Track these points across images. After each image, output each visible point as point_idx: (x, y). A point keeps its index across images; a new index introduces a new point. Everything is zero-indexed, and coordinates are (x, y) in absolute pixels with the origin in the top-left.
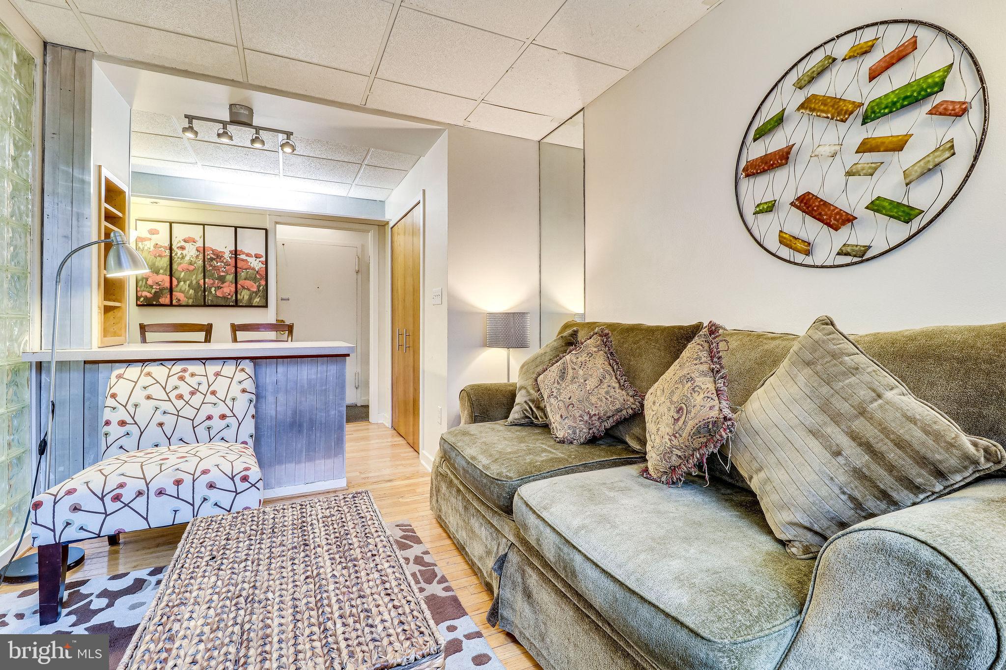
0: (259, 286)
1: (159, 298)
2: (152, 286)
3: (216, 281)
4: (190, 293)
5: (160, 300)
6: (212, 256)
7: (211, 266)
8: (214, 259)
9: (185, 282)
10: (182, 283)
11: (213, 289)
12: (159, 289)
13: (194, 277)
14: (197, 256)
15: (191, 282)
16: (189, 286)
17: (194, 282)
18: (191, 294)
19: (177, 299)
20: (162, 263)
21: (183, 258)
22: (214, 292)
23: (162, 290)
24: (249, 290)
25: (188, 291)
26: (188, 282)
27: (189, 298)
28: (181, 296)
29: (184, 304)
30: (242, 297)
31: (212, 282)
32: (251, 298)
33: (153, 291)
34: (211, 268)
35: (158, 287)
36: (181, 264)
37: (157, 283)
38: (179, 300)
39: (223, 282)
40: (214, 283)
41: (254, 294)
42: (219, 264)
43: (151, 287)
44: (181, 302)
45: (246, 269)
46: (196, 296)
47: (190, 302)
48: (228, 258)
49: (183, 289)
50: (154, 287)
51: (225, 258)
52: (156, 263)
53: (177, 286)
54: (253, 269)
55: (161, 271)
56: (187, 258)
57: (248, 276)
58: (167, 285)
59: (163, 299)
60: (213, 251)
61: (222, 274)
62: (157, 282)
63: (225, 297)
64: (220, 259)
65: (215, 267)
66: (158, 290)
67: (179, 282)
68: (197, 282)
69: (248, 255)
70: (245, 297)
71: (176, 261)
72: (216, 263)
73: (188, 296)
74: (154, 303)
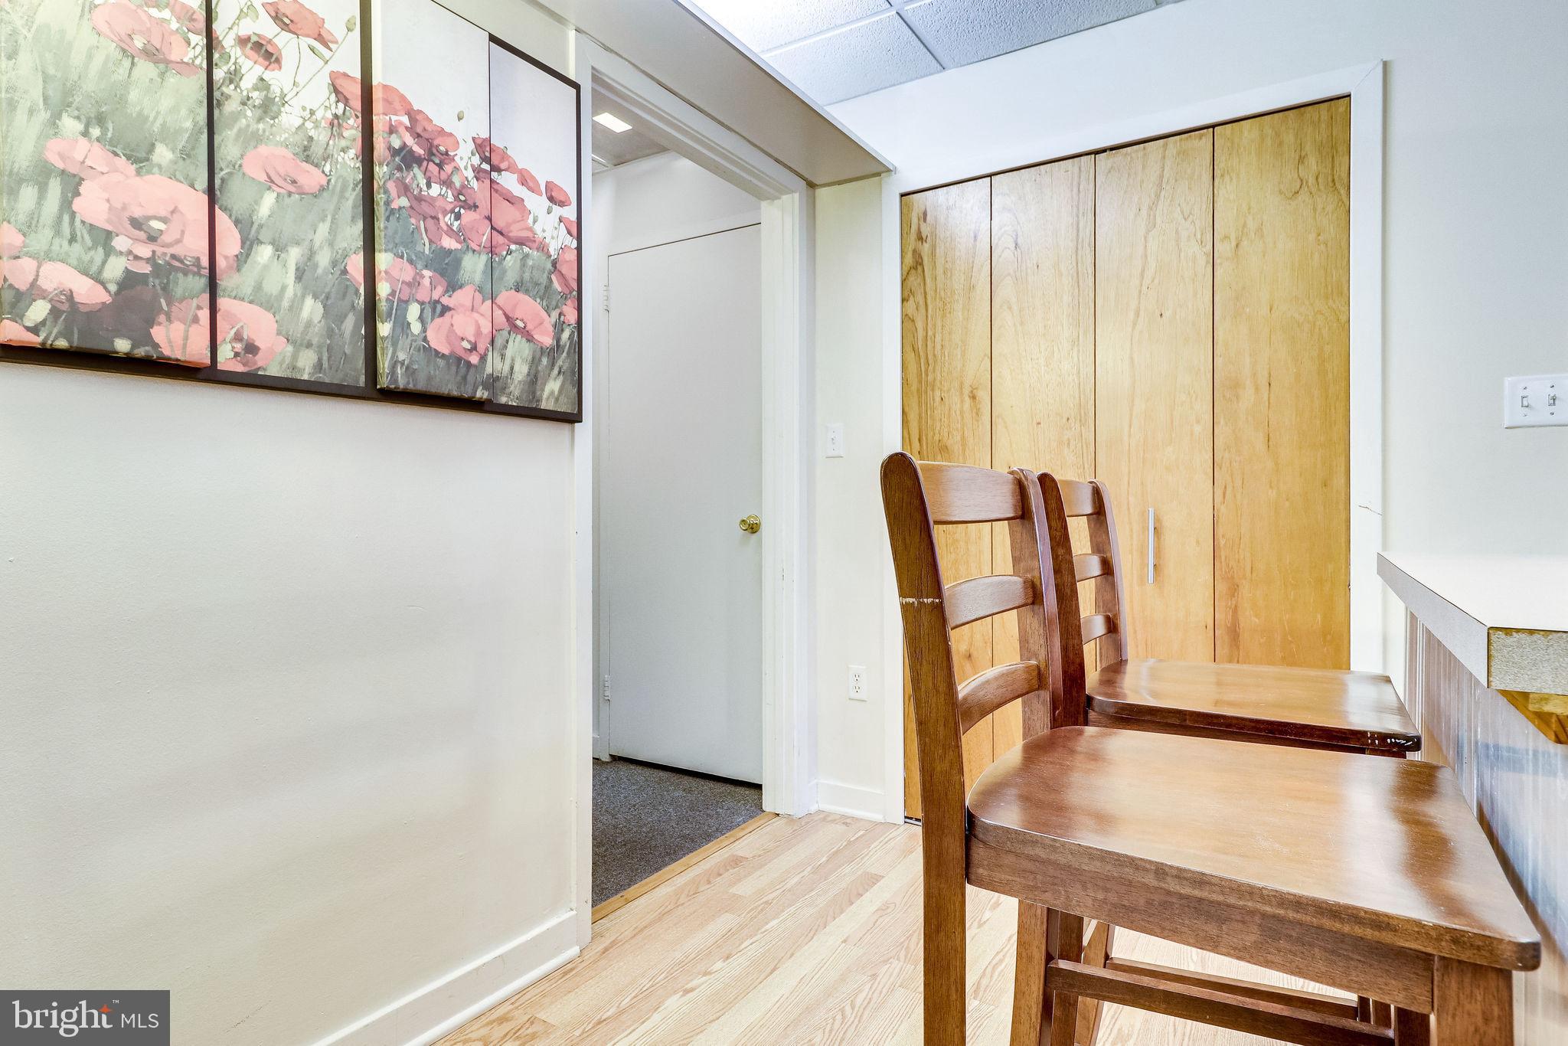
0: (559, 327)
1: (151, 322)
2: (109, 235)
3: (427, 273)
4: (305, 314)
5: (158, 333)
6: (410, 141)
7: (405, 190)
8: (419, 161)
9: (279, 249)
10: (264, 253)
11: (413, 311)
12: (151, 260)
13: (323, 229)
14: (336, 123)
15: (311, 255)
16: (299, 277)
17: (324, 259)
18: (309, 324)
19: (238, 337)
20: (166, 103)
21: (269, 108)
22: (416, 328)
23: (166, 270)
24: (530, 338)
25: (296, 306)
26: (294, 254)
27: (300, 344)
28: (260, 326)
29: (274, 370)
30: (507, 368)
31: (407, 273)
32: (536, 377)
33: (115, 268)
34: (404, 202)
35: (144, 251)
36: (257, 139)
37: (136, 223)
38: (251, 349)
39: (453, 287)
40: (414, 284)
41: (545, 361)
42: (435, 190)
43: (104, 238)
44: (260, 360)
45: (521, 242)
46: (330, 333)
47: (306, 367)
48: (470, 174)
49: (271, 287)
50: (120, 243)
51: (457, 169)
52: (133, 96)
53: (241, 261)
54: (542, 248)
55: (163, 154)
56: (290, 119)
57: (527, 276)
58: (196, 246)
59: (177, 329)
60: (412, 114)
61: (449, 243)
62: (138, 213)
63: (459, 359)
64: (440, 166)
65: (419, 199)
66: (146, 269)
67: (249, 243)
68: (334, 263)
69: (525, 179)
70: (516, 368)
71: (236, 117)
72: (423, 182)
73: (297, 331)
74: (122, 346)
